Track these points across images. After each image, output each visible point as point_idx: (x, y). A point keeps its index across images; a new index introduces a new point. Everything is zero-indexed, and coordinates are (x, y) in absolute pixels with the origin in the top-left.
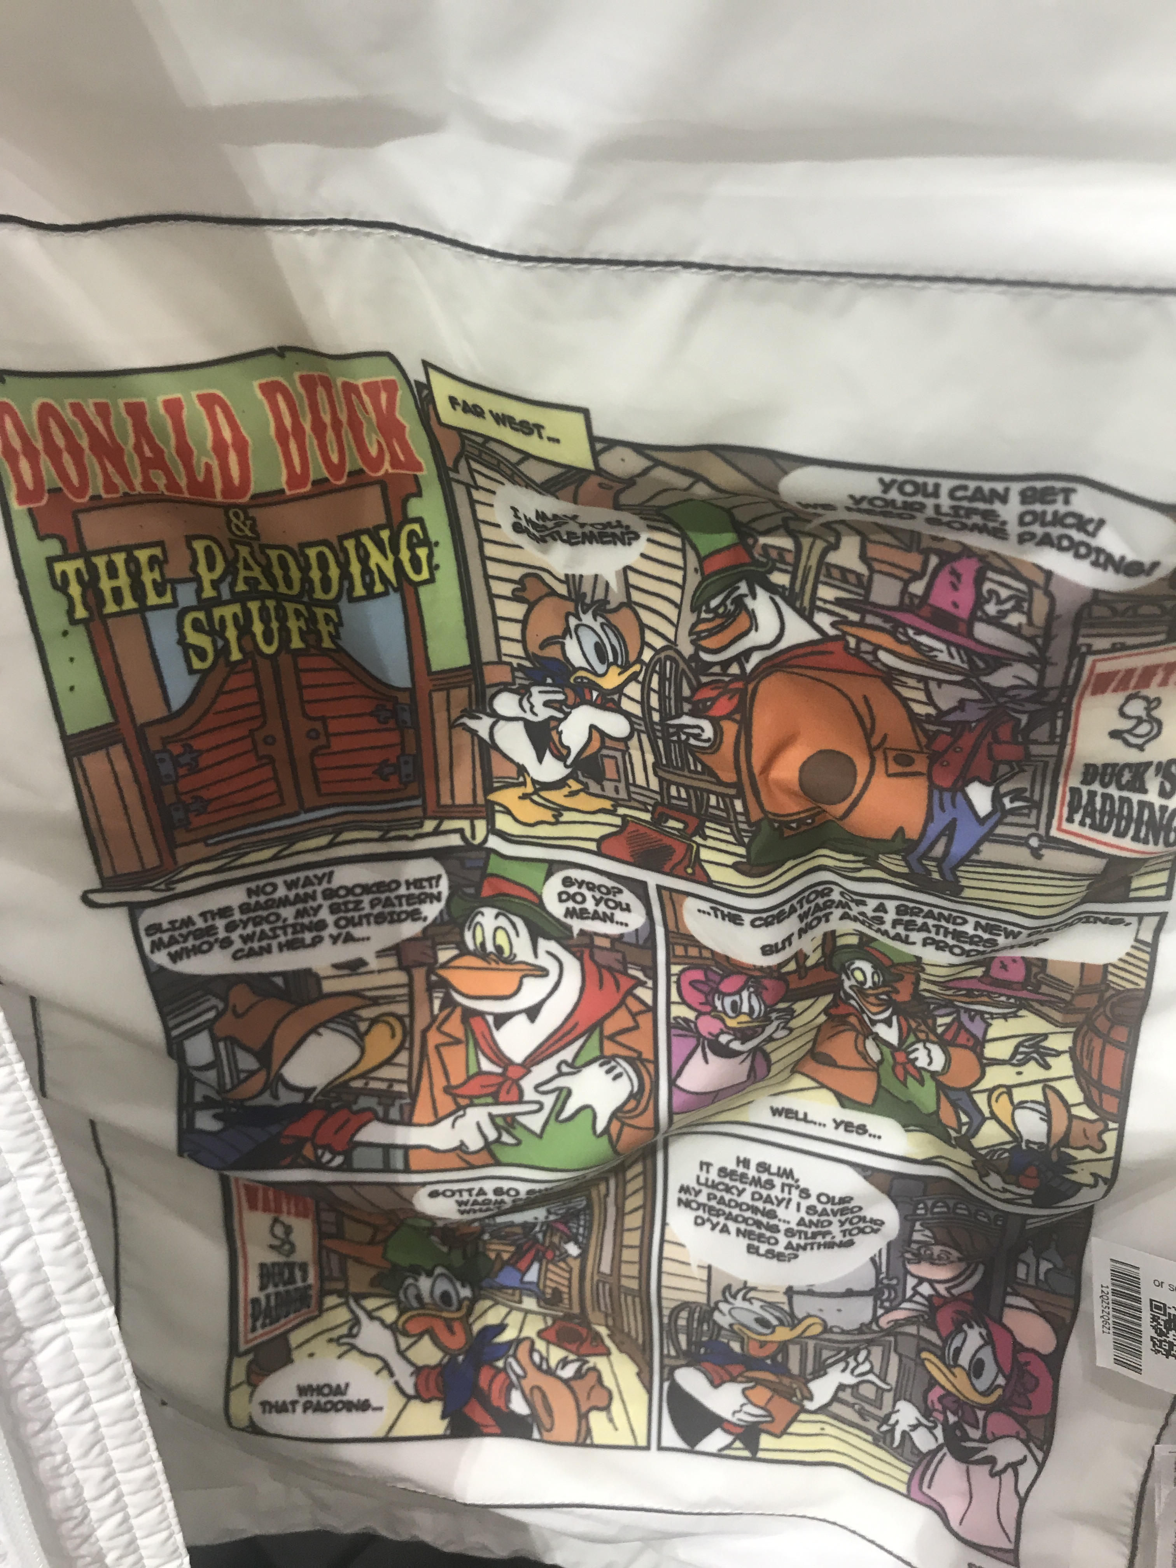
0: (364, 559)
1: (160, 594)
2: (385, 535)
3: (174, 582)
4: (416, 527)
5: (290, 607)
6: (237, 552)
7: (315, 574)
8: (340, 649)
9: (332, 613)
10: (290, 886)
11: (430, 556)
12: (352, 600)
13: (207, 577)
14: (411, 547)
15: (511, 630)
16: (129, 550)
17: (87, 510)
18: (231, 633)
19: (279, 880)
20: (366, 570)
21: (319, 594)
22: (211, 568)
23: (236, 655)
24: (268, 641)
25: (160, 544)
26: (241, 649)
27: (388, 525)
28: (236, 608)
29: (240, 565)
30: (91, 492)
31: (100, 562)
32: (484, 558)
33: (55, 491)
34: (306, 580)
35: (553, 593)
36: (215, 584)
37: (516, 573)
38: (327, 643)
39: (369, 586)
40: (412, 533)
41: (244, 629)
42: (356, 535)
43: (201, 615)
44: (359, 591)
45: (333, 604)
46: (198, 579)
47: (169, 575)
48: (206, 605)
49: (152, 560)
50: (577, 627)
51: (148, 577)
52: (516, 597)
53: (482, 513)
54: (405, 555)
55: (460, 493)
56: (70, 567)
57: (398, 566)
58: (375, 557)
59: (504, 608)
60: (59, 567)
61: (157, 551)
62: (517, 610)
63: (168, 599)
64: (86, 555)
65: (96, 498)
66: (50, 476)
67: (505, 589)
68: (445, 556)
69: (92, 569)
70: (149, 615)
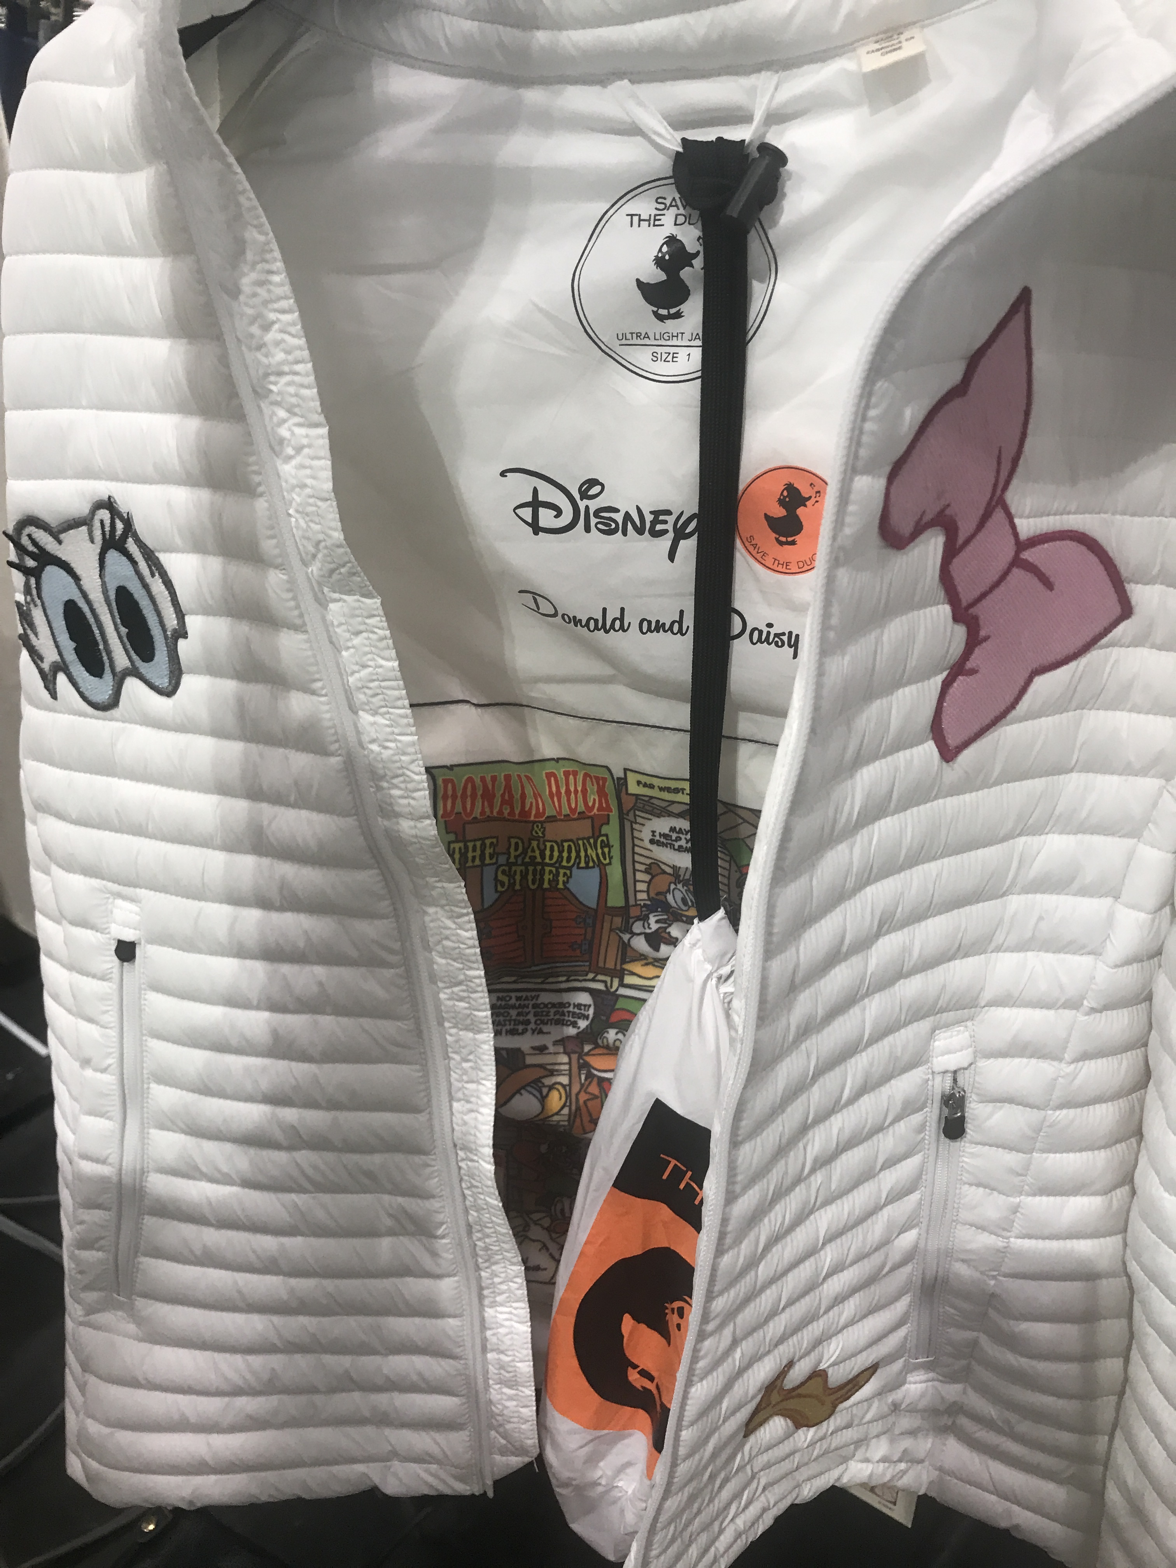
0: (586, 851)
1: (491, 858)
2: (592, 841)
3: (498, 854)
4: (604, 838)
5: (547, 869)
6: (530, 844)
7: (565, 855)
8: (566, 888)
9: (568, 872)
10: (518, 999)
11: (609, 852)
12: (578, 868)
13: (513, 853)
14: (602, 848)
15: (641, 886)
16: (483, 840)
17: (469, 823)
18: (518, 877)
19: (513, 995)
20: (586, 856)
21: (564, 863)
22: (516, 849)
23: (517, 887)
24: (533, 883)
25: (497, 838)
26: (520, 885)
27: (593, 837)
28: (523, 868)
29: (529, 850)
30: (474, 816)
31: (470, 845)
32: (634, 853)
33: (458, 813)
34: (560, 857)
35: (664, 872)
36: (516, 857)
37: (648, 861)
38: (561, 886)
39: (587, 863)
40: (602, 841)
41: (524, 876)
42: (583, 839)
43: (506, 868)
44: (583, 864)
45: (570, 868)
46: (509, 854)
47: (497, 850)
48: (509, 865)
49: (492, 843)
50: (674, 889)
51: (488, 851)
52: (647, 871)
53: (636, 834)
54: (600, 851)
55: (627, 825)
56: (457, 846)
57: (597, 855)
58: (589, 851)
59: (640, 876)
60: (452, 846)
61: (494, 840)
62: (647, 877)
63: (494, 861)
64: (465, 842)
65: (475, 818)
66: (459, 808)
67: (643, 868)
68: (616, 852)
69: (466, 847)
70: (485, 869)
